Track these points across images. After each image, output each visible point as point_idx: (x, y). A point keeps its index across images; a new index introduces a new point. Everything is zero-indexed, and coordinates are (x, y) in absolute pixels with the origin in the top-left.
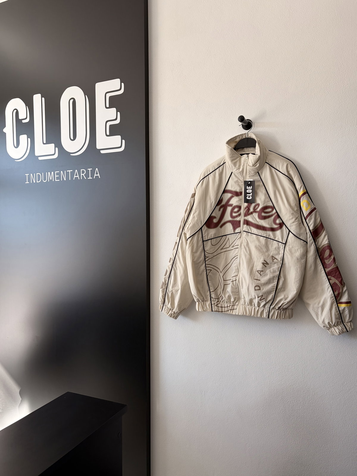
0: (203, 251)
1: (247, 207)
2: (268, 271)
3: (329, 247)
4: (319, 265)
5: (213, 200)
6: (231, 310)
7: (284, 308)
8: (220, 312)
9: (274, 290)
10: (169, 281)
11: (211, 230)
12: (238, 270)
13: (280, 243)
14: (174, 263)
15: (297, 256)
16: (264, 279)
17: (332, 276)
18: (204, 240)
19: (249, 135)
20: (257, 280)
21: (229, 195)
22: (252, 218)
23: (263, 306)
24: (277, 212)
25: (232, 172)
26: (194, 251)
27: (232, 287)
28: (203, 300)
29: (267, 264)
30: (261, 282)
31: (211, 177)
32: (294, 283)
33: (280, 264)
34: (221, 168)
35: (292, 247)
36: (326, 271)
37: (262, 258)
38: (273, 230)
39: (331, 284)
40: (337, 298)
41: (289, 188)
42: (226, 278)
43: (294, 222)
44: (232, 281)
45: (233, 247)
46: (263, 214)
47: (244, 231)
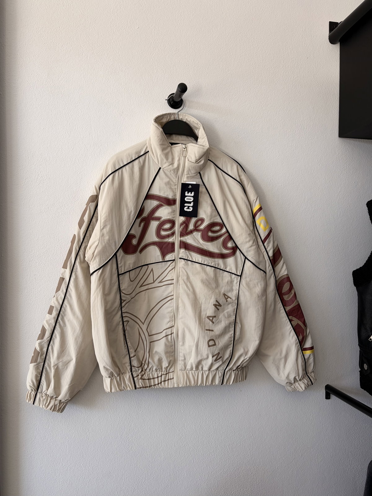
0: (119, 290)
1: (184, 222)
2: (221, 316)
3: (288, 279)
4: (278, 303)
5: (133, 209)
6: (165, 381)
8: (147, 387)
9: (231, 342)
10: (50, 347)
11: (128, 256)
12: (174, 318)
13: (234, 275)
14: (60, 315)
15: (257, 292)
16: (218, 328)
17: (294, 315)
18: (120, 273)
19: (181, 117)
20: (209, 330)
21: (155, 203)
22: (193, 239)
23: (216, 369)
24: (228, 231)
25: (160, 168)
26: (106, 292)
27: (166, 345)
28: (120, 373)
29: (220, 305)
30: (215, 332)
31: (126, 171)
32: (255, 330)
33: (235, 305)
34: (141, 159)
35: (250, 281)
36: (287, 311)
37: (213, 297)
38: (223, 256)
39: (294, 326)
40: (301, 342)
41: (242, 199)
42: (151, 331)
43: (251, 246)
44: (166, 336)
45: (160, 282)
46: (210, 234)
47: (180, 258)
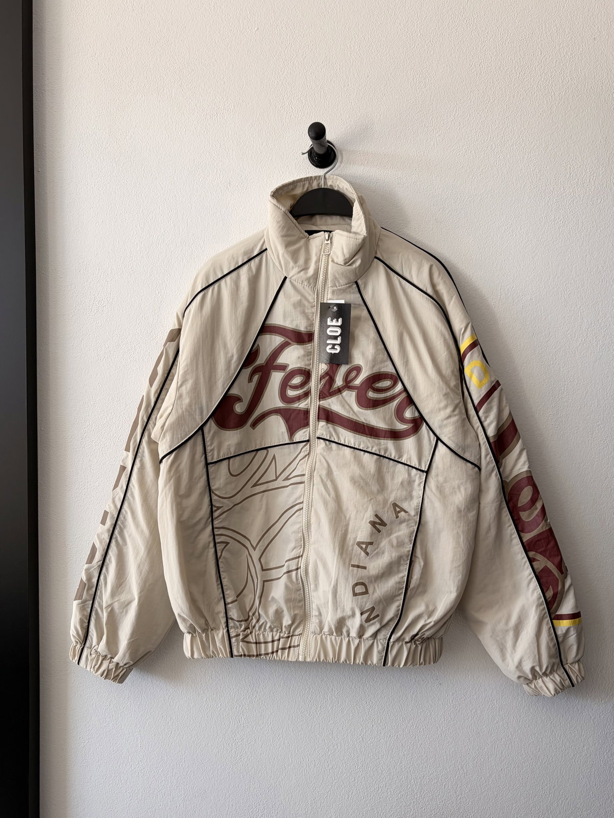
0: (208, 490)
1: (327, 374)
3: (530, 480)
4: (507, 525)
5: (235, 351)
6: (283, 649)
7: (425, 636)
8: (253, 656)
9: (400, 592)
10: (102, 577)
11: (228, 432)
12: (303, 542)
13: (414, 470)
14: (117, 527)
15: (457, 502)
16: (376, 565)
17: (540, 550)
18: (209, 460)
19: (329, 183)
20: (358, 566)
21: (278, 340)
22: (341, 402)
23: (371, 636)
24: (405, 390)
25: (285, 278)
26: (183, 491)
27: (287, 587)
28: (207, 628)
29: (383, 524)
30: (369, 571)
31: (226, 286)
33: (413, 524)
34: (253, 264)
35: (445, 481)
36: (525, 540)
37: (370, 508)
38: (395, 435)
39: (537, 571)
40: (551, 605)
41: (437, 328)
42: (267, 563)
43: (449, 417)
44: (288, 572)
45: (287, 479)
46: (371, 394)
47: (319, 438)
